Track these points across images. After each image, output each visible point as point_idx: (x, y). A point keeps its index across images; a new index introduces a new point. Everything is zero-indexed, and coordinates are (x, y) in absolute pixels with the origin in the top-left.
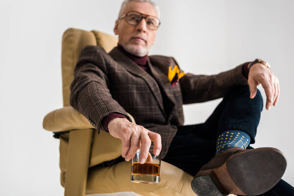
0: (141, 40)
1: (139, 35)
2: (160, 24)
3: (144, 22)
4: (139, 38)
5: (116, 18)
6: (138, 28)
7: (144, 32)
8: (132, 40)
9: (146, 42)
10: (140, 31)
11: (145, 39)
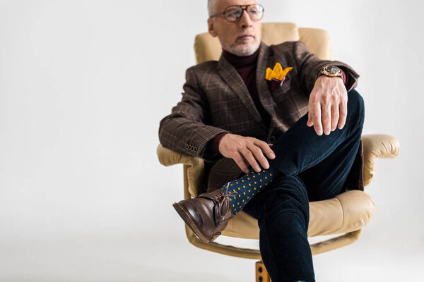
0: (249, 38)
1: (246, 32)
2: (263, 10)
3: (246, 15)
4: (246, 36)
5: (207, 17)
6: (242, 24)
7: (251, 26)
8: (239, 40)
9: (254, 37)
10: (245, 27)
11: (253, 34)
